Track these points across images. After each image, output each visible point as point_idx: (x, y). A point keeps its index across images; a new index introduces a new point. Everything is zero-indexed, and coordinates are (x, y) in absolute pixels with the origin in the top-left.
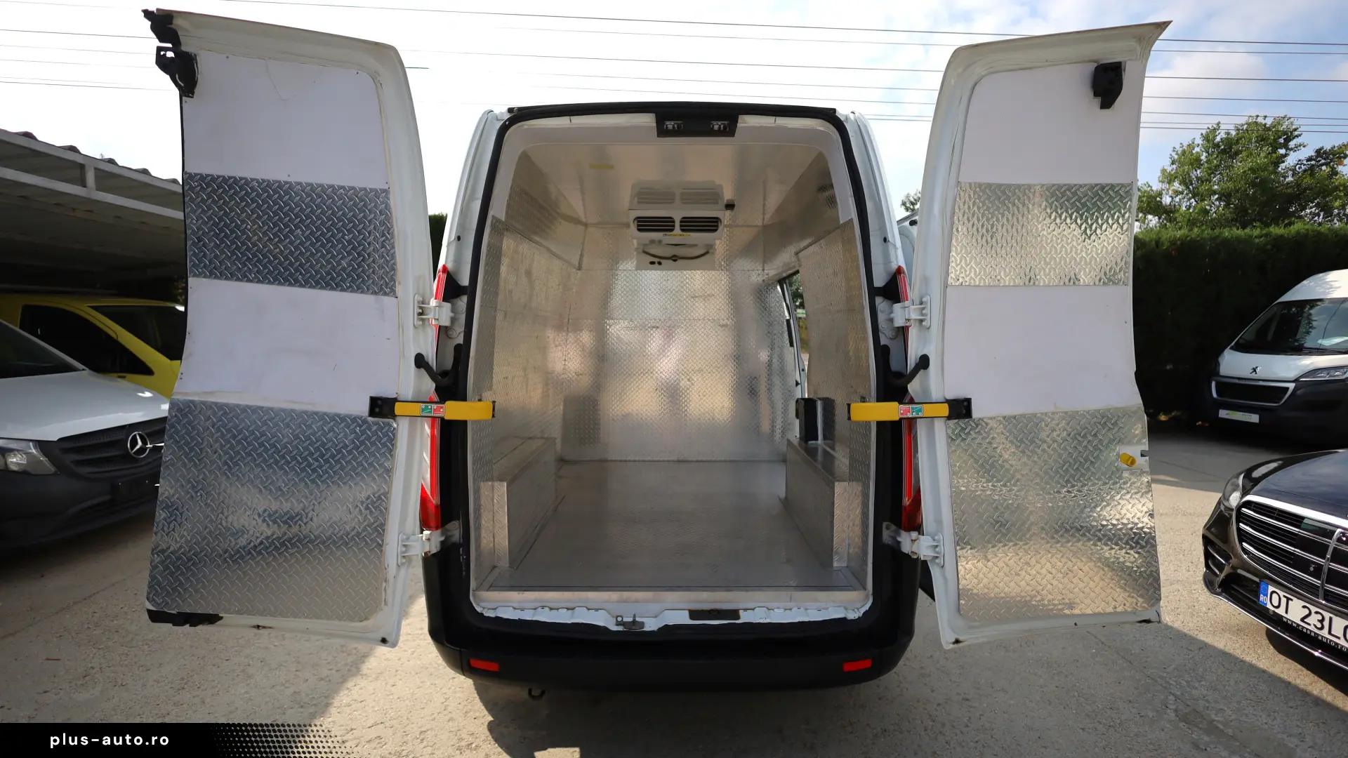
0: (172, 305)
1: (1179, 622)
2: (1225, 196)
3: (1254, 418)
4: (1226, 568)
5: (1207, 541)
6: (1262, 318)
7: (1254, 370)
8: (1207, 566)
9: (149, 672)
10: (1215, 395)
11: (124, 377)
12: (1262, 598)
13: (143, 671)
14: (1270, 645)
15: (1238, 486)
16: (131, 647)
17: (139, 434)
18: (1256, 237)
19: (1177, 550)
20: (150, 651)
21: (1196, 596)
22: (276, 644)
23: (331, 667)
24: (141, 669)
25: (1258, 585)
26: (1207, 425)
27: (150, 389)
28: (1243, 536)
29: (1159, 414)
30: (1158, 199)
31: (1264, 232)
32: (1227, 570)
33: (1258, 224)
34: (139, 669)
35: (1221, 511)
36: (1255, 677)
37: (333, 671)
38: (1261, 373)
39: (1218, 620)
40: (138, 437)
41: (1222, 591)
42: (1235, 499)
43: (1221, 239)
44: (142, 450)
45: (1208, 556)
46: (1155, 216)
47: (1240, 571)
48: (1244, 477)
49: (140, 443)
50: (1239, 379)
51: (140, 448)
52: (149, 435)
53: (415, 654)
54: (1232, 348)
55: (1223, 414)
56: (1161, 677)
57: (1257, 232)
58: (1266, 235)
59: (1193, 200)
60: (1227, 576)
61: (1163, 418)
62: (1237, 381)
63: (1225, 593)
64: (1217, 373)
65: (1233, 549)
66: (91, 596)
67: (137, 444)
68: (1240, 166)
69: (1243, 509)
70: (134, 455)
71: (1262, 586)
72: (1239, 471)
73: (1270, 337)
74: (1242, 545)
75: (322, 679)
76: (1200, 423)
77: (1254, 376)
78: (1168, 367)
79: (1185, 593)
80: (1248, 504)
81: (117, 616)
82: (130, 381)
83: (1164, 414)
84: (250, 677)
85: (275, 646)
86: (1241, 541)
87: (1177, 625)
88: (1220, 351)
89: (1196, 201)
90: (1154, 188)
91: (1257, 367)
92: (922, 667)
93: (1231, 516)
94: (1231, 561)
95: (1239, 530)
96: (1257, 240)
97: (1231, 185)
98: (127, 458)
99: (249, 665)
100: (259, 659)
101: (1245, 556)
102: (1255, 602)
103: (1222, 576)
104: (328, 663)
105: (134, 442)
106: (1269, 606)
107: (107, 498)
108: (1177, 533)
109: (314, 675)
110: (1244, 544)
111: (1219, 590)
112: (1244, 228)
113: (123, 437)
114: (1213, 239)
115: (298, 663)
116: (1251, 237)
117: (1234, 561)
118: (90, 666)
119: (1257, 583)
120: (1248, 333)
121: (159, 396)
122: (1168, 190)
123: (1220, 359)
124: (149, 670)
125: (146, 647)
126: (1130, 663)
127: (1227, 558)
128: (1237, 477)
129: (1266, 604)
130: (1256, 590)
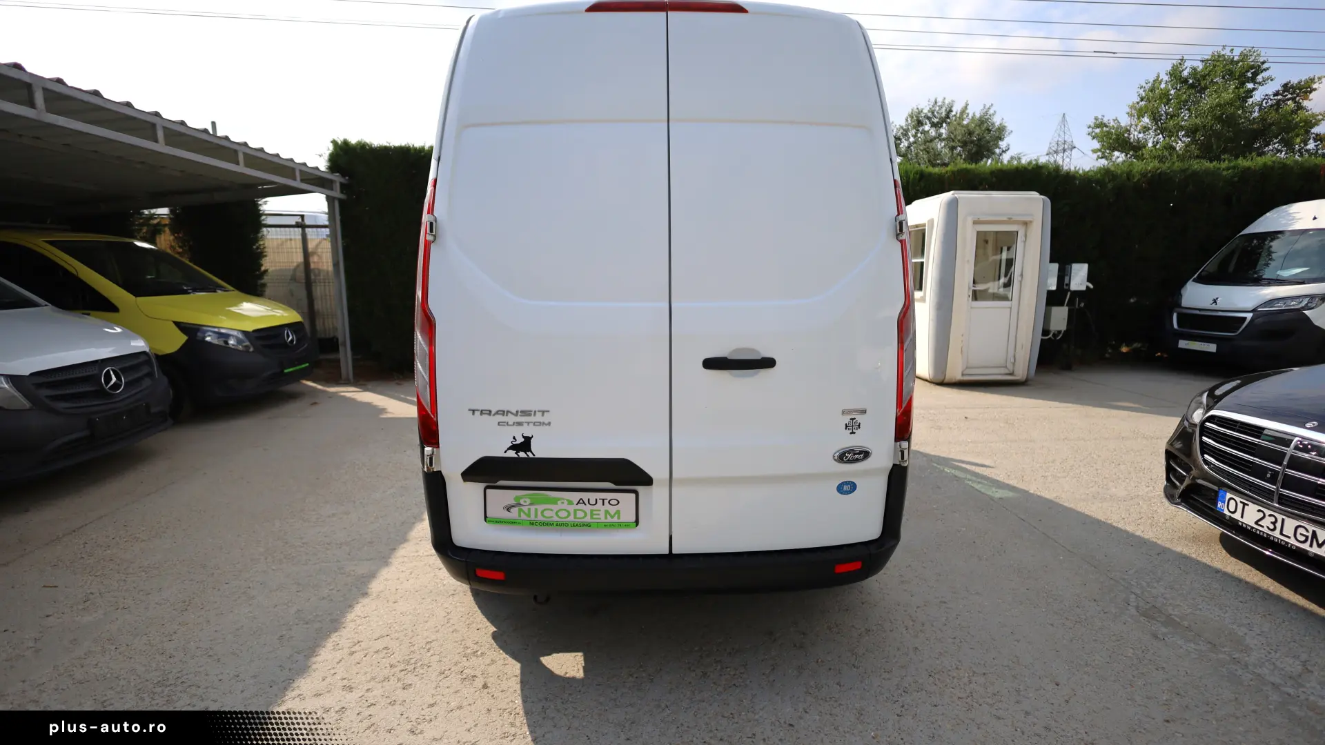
0: (130, 240)
1: (1140, 532)
2: (1192, 132)
3: (1212, 348)
4: (1187, 479)
5: (1169, 455)
6: (1224, 250)
7: (1215, 301)
8: (1168, 479)
9: (150, 596)
10: (1175, 326)
11: (88, 314)
12: (1220, 504)
13: (143, 595)
14: (1223, 549)
15: (1201, 403)
16: (127, 574)
17: (112, 370)
18: (1224, 170)
19: (1138, 468)
20: (147, 577)
21: (1155, 509)
22: (274, 568)
23: (332, 587)
24: (141, 593)
25: (1216, 493)
26: (1165, 356)
27: (119, 325)
28: (1205, 448)
29: (1120, 346)
30: (1126, 135)
31: (1232, 164)
32: (1187, 482)
33: (1226, 156)
34: (138, 593)
35: (1185, 427)
36: (1209, 578)
37: (334, 592)
38: (1221, 304)
39: (1175, 529)
40: (112, 373)
41: (1182, 501)
42: (1198, 416)
43: (1190, 171)
44: (116, 386)
45: (1169, 469)
46: (1122, 152)
47: (1200, 481)
48: (1208, 396)
49: (114, 379)
50: (1200, 310)
51: (115, 383)
52: (124, 370)
53: (413, 574)
54: (1193, 281)
55: (1183, 344)
56: (1124, 579)
57: (1224, 165)
58: (1234, 167)
59: (1161, 136)
60: (1187, 487)
61: (1124, 349)
62: (1198, 312)
63: (1184, 503)
64: (1179, 306)
65: (1195, 462)
66: (80, 528)
67: (111, 379)
68: (1207, 101)
69: (1207, 423)
70: (108, 390)
71: (1221, 494)
72: (1203, 389)
73: (1231, 268)
74: (1203, 457)
75: (324, 598)
76: (1159, 354)
77: (1214, 307)
78: (1132, 301)
79: (1145, 507)
80: (1212, 419)
81: (109, 546)
82: (96, 317)
83: (1127, 346)
84: (253, 598)
85: (273, 570)
86: (1202, 454)
87: (1138, 533)
88: (1183, 284)
89: (1163, 137)
90: (1123, 124)
91: (1217, 298)
92: (901, 576)
93: (1194, 432)
94: (1192, 472)
95: (1202, 442)
96: (1225, 173)
97: (1198, 121)
98: (101, 393)
99: (249, 588)
100: (258, 582)
101: (1206, 467)
102: (1212, 509)
103: (1182, 487)
104: (328, 584)
105: (108, 378)
106: (1226, 512)
107: (85, 433)
108: (1137, 453)
109: (315, 595)
110: (1205, 455)
111: (1178, 500)
112: (1211, 162)
113: (95, 372)
114: (1183, 171)
115: (299, 584)
116: (1219, 169)
117: (1194, 472)
118: (89, 592)
119: (1216, 491)
120: (1210, 265)
121: (129, 332)
122: (1136, 126)
123: (1183, 291)
124: (149, 594)
125: (144, 573)
126: (1095, 567)
127: (1188, 470)
128: (1201, 395)
129: (1223, 510)
130: (1214, 498)
